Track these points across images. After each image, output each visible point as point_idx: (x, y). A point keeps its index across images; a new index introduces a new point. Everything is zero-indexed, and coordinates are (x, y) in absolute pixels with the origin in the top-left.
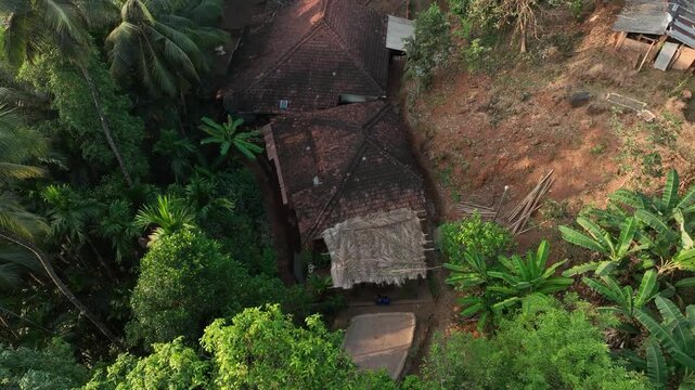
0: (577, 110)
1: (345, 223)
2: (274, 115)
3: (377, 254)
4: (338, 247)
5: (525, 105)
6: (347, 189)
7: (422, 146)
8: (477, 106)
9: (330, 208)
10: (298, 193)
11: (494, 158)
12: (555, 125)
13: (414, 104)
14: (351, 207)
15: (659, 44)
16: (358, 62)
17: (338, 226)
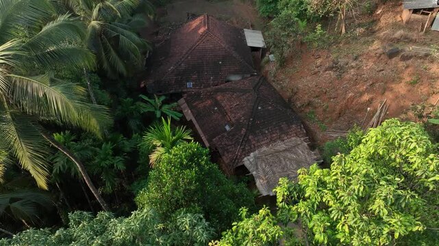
0: (394, 59)
1: (257, 152)
2: (184, 93)
3: (286, 169)
4: (257, 169)
5: (357, 62)
6: (253, 129)
7: (290, 100)
8: (324, 68)
9: (244, 143)
10: (217, 138)
11: (344, 98)
12: (380, 71)
13: (275, 77)
14: (258, 141)
15: (434, 14)
16: (235, 54)
17: (252, 154)
